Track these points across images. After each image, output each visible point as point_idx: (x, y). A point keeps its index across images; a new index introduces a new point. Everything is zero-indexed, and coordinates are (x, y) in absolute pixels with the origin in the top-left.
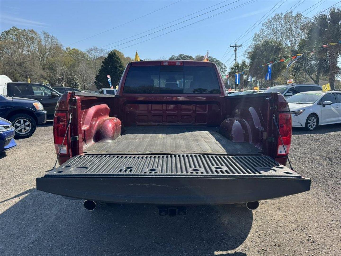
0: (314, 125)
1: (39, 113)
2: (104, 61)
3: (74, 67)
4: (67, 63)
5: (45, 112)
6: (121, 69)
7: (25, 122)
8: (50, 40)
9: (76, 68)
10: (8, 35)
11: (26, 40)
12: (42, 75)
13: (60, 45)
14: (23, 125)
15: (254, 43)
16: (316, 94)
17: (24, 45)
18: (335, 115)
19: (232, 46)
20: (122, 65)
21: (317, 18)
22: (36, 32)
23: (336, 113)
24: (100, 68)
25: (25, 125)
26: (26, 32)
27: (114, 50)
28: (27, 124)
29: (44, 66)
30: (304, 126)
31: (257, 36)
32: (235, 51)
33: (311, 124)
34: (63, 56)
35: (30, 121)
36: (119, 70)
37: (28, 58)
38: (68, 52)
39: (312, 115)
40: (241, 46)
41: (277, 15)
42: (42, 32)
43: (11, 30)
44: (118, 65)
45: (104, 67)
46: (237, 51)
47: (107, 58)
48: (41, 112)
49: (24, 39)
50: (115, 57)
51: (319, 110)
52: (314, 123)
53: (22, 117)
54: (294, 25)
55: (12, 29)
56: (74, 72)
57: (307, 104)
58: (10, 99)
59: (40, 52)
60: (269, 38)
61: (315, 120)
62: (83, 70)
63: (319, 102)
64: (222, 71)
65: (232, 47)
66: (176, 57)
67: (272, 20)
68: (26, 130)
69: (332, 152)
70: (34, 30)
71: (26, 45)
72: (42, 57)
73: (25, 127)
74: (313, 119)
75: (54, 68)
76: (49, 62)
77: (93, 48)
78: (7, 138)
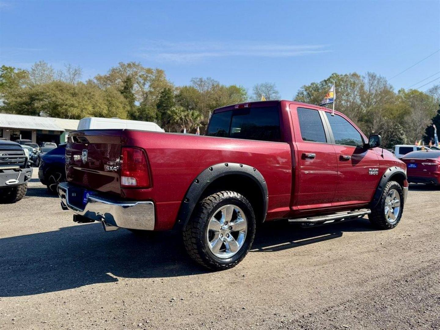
4: (394, 112)
8: (376, 82)
9: (405, 118)
10: (326, 84)
13: (389, 87)
22: (359, 75)
26: (347, 78)
42: (367, 74)
43: (330, 77)
55: (332, 77)
56: (400, 123)
62: (416, 120)
70: (358, 73)
76: (369, 112)
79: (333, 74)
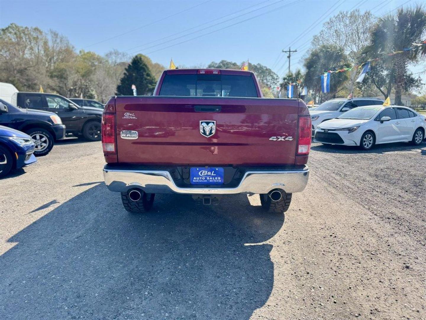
0: (370, 144)
1: (57, 128)
2: (127, 67)
3: (89, 76)
4: (80, 70)
5: (64, 126)
6: (149, 78)
7: (41, 137)
8: (58, 41)
9: (92, 76)
10: (5, 33)
11: (28, 40)
12: (49, 85)
13: (71, 47)
14: (39, 141)
15: (312, 47)
16: (374, 108)
17: (26, 47)
18: (395, 133)
19: (286, 52)
20: (149, 73)
21: (382, 20)
22: (41, 31)
23: (397, 131)
24: (122, 76)
25: (41, 141)
26: (28, 31)
27: (140, 54)
28: (43, 139)
29: (51, 73)
30: (358, 144)
31: (316, 39)
32: (289, 57)
33: (367, 143)
34: (75, 61)
35: (47, 137)
36: (146, 79)
37: (31, 63)
38: (81, 56)
39: (368, 133)
40: (296, 51)
41: (342, 14)
42: (49, 31)
43: (9, 27)
44: (144, 73)
45: (127, 76)
46: (291, 57)
47: (131, 64)
48: (59, 127)
49: (26, 39)
50: (141, 64)
51: (376, 127)
52: (370, 142)
53: (38, 132)
54: (361, 26)
55: (11, 27)
56: (90, 81)
57: (363, 120)
58: (23, 111)
59: (47, 55)
60: (331, 41)
61: (372, 138)
62: (101, 79)
63: (377, 118)
64: (274, 83)
65: (284, 53)
66: (216, 64)
67: (335, 19)
68: (43, 147)
69: (381, 170)
70: (40, 28)
71: (28, 47)
72: (48, 62)
73: (41, 143)
74: (369, 137)
75: (65, 76)
76: (57, 68)
77: (113, 51)
78: (28, 152)
79: (12, 24)
